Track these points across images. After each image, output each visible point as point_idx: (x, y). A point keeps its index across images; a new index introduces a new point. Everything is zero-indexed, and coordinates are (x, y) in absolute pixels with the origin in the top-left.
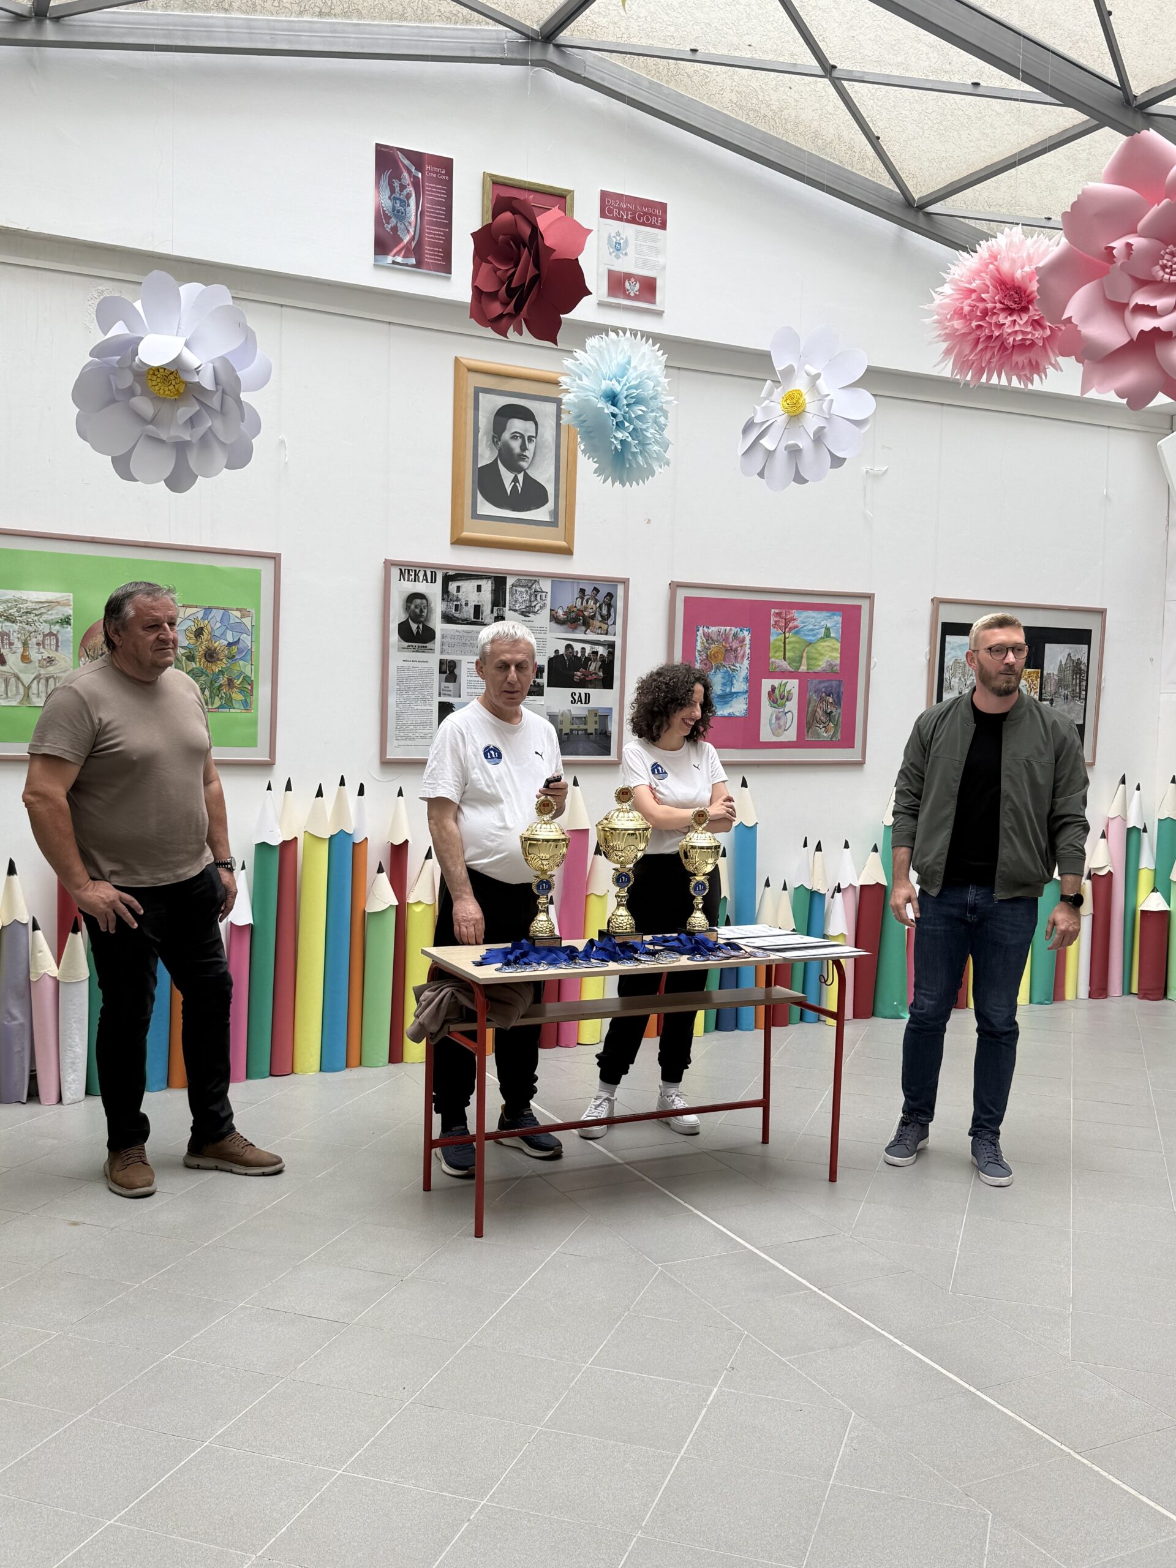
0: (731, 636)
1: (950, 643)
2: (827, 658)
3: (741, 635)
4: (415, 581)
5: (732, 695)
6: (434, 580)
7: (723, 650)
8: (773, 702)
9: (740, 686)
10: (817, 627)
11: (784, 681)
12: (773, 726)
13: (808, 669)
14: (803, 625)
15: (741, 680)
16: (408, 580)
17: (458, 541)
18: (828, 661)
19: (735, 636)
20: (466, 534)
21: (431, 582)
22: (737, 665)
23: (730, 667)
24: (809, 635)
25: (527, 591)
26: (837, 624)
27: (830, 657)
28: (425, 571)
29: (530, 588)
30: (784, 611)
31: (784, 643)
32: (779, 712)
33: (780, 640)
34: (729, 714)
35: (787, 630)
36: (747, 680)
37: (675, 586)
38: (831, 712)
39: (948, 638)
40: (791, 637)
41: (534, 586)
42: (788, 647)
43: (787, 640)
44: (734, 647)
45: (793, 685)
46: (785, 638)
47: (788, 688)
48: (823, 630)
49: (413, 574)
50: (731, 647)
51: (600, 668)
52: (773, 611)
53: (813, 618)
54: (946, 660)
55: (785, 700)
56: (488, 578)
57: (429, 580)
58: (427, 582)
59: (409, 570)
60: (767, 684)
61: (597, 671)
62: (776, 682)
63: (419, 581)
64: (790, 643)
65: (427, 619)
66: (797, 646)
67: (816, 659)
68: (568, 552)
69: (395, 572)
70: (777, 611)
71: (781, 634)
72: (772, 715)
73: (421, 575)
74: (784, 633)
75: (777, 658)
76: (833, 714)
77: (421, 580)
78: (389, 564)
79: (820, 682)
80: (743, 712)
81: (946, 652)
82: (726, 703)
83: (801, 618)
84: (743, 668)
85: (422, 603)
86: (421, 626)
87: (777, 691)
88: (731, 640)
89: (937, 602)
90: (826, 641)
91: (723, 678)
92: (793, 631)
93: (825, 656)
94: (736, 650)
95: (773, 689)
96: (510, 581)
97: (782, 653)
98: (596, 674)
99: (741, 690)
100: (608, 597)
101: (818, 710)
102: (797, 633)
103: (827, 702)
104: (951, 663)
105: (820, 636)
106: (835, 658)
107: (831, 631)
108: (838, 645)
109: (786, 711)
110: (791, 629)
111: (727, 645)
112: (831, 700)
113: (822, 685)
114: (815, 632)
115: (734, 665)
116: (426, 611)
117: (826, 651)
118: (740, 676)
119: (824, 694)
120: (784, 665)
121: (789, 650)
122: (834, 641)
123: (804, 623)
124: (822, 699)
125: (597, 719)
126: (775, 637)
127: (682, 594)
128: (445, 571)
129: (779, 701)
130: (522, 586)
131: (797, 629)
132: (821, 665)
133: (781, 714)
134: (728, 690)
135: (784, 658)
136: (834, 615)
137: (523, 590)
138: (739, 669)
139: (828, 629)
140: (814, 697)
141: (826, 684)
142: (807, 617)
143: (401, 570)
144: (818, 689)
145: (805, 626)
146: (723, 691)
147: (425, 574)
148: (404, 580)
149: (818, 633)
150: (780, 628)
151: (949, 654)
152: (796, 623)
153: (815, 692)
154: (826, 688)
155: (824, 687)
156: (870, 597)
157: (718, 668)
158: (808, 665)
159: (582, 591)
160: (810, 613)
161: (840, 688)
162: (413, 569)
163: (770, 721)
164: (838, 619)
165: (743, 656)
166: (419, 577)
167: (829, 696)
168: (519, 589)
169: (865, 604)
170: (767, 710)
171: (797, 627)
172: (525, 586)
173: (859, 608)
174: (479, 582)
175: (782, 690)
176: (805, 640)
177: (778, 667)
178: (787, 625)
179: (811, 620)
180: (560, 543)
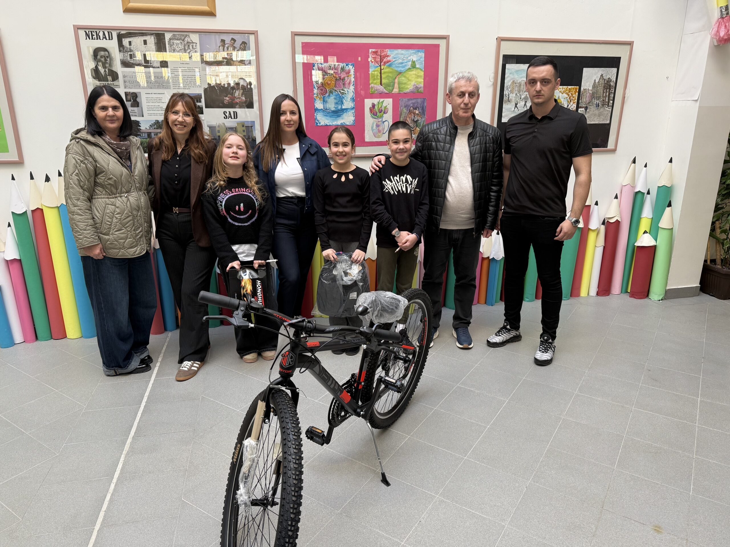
0: (340, 69)
1: (509, 69)
2: (413, 83)
3: (347, 68)
4: (97, 39)
5: (343, 111)
6: (111, 38)
7: (334, 79)
8: (374, 114)
9: (348, 104)
10: (406, 61)
11: (382, 100)
12: (374, 131)
13: (399, 91)
14: (394, 60)
15: (349, 100)
16: (92, 39)
17: (128, 10)
18: (414, 85)
19: (343, 69)
20: (132, 5)
21: (109, 39)
22: (346, 90)
23: (340, 91)
24: (399, 67)
25: (181, 43)
26: (421, 58)
27: (416, 82)
28: (104, 32)
29: (183, 40)
30: (379, 50)
31: (381, 73)
32: (379, 122)
33: (378, 71)
34: (342, 123)
35: (382, 63)
36: (353, 100)
37: (295, 34)
38: (418, 120)
39: (508, 66)
40: (386, 69)
41: (186, 39)
42: (383, 76)
43: (382, 71)
44: (342, 77)
45: (388, 103)
46: (381, 70)
47: (384, 105)
48: (410, 63)
49: (95, 34)
50: (340, 77)
51: (242, 95)
52: (370, 50)
53: (402, 54)
54: (505, 81)
55: (382, 113)
56: (152, 34)
57: (108, 38)
58: (106, 39)
59: (91, 32)
60: (368, 103)
61: (240, 96)
62: (376, 101)
63: (100, 39)
64: (385, 73)
65: (110, 65)
66: (390, 75)
67: (405, 84)
68: (211, 14)
69: (82, 33)
70: (374, 50)
71: (378, 67)
72: (373, 123)
73: (101, 34)
74: (380, 66)
75: (376, 84)
76: (419, 121)
77: (101, 38)
78: (77, 28)
79: (408, 100)
80: (351, 122)
81: (506, 76)
82: (339, 116)
83: (392, 54)
84: (350, 92)
85: (105, 54)
86: (107, 70)
87: (376, 107)
88: (339, 72)
89: (501, 40)
90: (413, 70)
91: (335, 99)
92: (387, 65)
93: (412, 81)
94: (343, 79)
95: (374, 106)
96: (168, 36)
97: (379, 81)
98: (239, 98)
99: (350, 107)
100: (243, 45)
101: (408, 119)
102: (390, 66)
103: (415, 114)
104: (510, 83)
105: (408, 67)
106: (420, 83)
107: (416, 63)
108: (422, 73)
109: (384, 120)
110: (385, 63)
111: (337, 76)
112: (417, 112)
113: (411, 102)
114: (403, 65)
115: (343, 90)
116: (108, 59)
117: (413, 78)
118: (347, 98)
119: (412, 108)
120: (381, 88)
121: (384, 78)
122: (419, 70)
123: (395, 58)
124: (410, 112)
125: (244, 128)
126: (373, 70)
127: (300, 40)
128: (118, 31)
129: (378, 114)
130: (177, 39)
131: (390, 63)
132: (409, 87)
133: (380, 123)
134: (339, 107)
135: (381, 84)
136: (418, 51)
137: (178, 42)
138: (347, 92)
139: (414, 62)
140: (405, 110)
141: (413, 101)
142: (397, 54)
143: (85, 32)
144: (407, 105)
145: (396, 60)
146: (336, 108)
147: (104, 34)
148: (90, 39)
149: (406, 65)
150: (377, 62)
151: (508, 77)
152: (389, 59)
153: (405, 107)
154: (413, 104)
155: (412, 103)
156: (446, 38)
157: (331, 92)
158: (399, 88)
159: (223, 41)
160: (400, 51)
161: (424, 103)
162: (95, 31)
163: (372, 127)
164: (422, 54)
165: (349, 83)
166: (99, 36)
167: (416, 109)
168: (175, 41)
169: (442, 43)
170: (369, 120)
171: (390, 61)
172: (179, 39)
173: (437, 46)
174: (145, 38)
175: (380, 106)
176: (397, 71)
177: (377, 90)
178: (382, 60)
179: (400, 56)
180: (206, 8)
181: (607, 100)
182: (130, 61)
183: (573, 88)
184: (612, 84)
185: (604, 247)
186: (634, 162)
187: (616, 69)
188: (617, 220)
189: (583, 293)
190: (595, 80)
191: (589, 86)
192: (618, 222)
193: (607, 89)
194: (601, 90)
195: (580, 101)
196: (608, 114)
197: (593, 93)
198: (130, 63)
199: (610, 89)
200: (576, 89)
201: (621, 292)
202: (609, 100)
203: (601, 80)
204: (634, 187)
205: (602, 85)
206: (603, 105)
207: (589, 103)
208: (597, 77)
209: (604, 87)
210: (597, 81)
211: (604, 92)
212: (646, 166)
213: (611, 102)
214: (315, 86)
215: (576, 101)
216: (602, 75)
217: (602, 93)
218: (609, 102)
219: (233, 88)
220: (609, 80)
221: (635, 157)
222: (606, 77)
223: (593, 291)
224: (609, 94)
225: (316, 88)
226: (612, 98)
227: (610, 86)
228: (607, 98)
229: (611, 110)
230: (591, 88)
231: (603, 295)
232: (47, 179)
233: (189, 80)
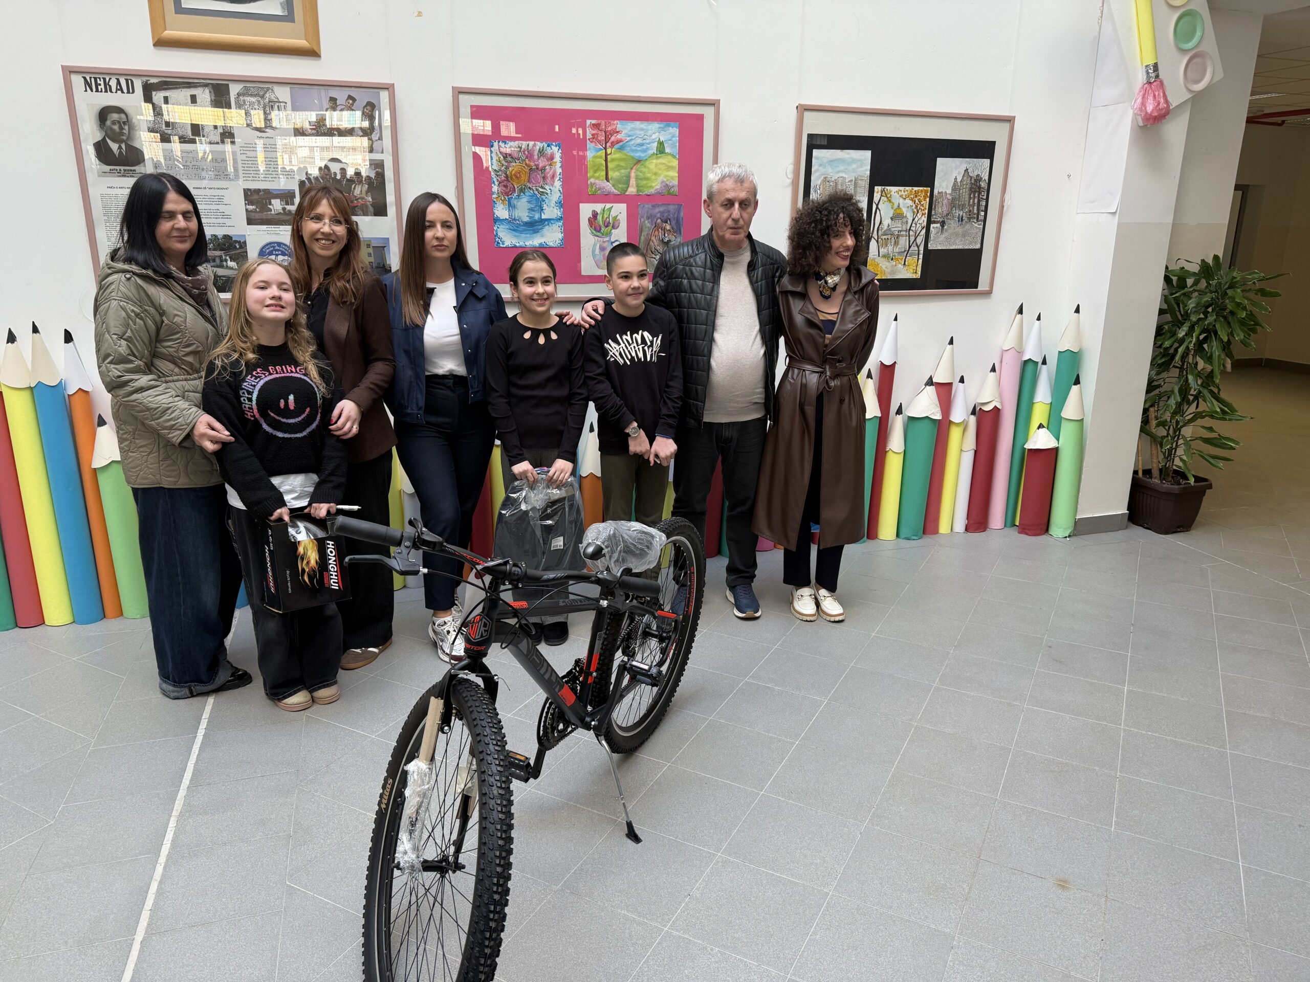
0: (536, 153)
1: (817, 158)
2: (661, 178)
3: (549, 151)
4: (106, 91)
5: (543, 222)
6: (131, 90)
7: (527, 169)
8: (595, 230)
9: (551, 211)
10: (648, 141)
11: (608, 206)
12: (597, 257)
13: (638, 191)
14: (628, 139)
15: (553, 205)
16: (97, 91)
17: (161, 43)
18: (663, 182)
19: (541, 152)
20: (169, 33)
21: (129, 92)
22: (547, 187)
23: (537, 190)
24: (636, 151)
25: (259, 102)
26: (673, 137)
27: (666, 176)
28: (118, 80)
29: (263, 97)
30: (603, 122)
31: (606, 160)
32: (604, 242)
33: (600, 157)
34: (541, 244)
35: (608, 144)
36: (560, 204)
37: (459, 92)
38: (669, 241)
39: (816, 153)
40: (614, 154)
41: (267, 95)
42: (610, 165)
43: (609, 157)
44: (541, 166)
45: (620, 210)
46: (606, 155)
47: (613, 213)
48: (656, 144)
49: (102, 83)
50: (537, 166)
51: (367, 193)
52: (588, 122)
53: (642, 129)
54: (812, 178)
55: (610, 228)
56: (206, 85)
57: (125, 90)
58: (123, 92)
59: (95, 79)
60: (586, 210)
61: (364, 195)
62: (598, 207)
63: (111, 91)
64: (613, 160)
65: (130, 137)
66: (622, 164)
67: (647, 179)
68: (313, 53)
69: (78, 81)
70: (594, 122)
71: (602, 150)
72: (595, 245)
73: (113, 83)
74: (605, 148)
75: (598, 178)
76: (672, 243)
77: (114, 89)
78: (69, 71)
79: (653, 206)
80: (558, 242)
81: (813, 170)
82: (536, 232)
83: (625, 129)
84: (555, 191)
85: (120, 118)
86: (123, 146)
87: (599, 218)
88: (536, 157)
89: (803, 109)
90: (660, 157)
91: (529, 202)
92: (617, 146)
93: (659, 175)
94: (544, 169)
95: (595, 215)
96: (234, 89)
97: (604, 173)
98: (362, 198)
99: (554, 217)
100: (368, 107)
101: (653, 238)
102: (621, 149)
103: (664, 229)
104: (819, 182)
105: (650, 152)
106: (672, 178)
107: (666, 145)
108: (675, 163)
109: (613, 240)
110: (613, 144)
111: (532, 164)
112: (668, 227)
113: (657, 210)
114: (644, 147)
115: (542, 187)
116: (126, 127)
117: (660, 169)
118: (550, 201)
119: (659, 221)
120: (609, 187)
121: (612, 169)
122: (670, 157)
123: (629, 136)
124: (657, 227)
125: (371, 250)
126: (593, 153)
127: (467, 102)
128: (145, 79)
129: (603, 229)
130: (252, 95)
131: (621, 144)
132: (655, 186)
133: (607, 243)
134: (537, 216)
135: (607, 179)
136: (669, 126)
137: (253, 99)
138: (549, 192)
139: (661, 144)
140: (647, 224)
141: (662, 209)
142: (633, 129)
143: (85, 78)
144: (651, 215)
145: (631, 140)
146: (530, 217)
147: (119, 83)
148: (92, 91)
149: (648, 149)
150: (600, 142)
151: (817, 170)
152: (619, 136)
153: (648, 218)
154: (662, 213)
155: (660, 212)
156: (714, 104)
157: (522, 191)
158: (637, 186)
159: (333, 100)
160: (638, 124)
161: (679, 212)
162: (101, 77)
163: (593, 252)
164: (674, 131)
165: (553, 176)
166: (110, 87)
167: (667, 222)
168: (248, 99)
169: (708, 113)
170: (588, 240)
171: (621, 141)
172: (255, 96)
173: (701, 117)
174: (193, 91)
175: (605, 216)
176: (633, 157)
177: (600, 189)
178: (608, 139)
179: (638, 132)
180: (302, 43)
181: (975, 211)
182: (166, 131)
183: (922, 191)
184: (983, 184)
185: (976, 451)
186: (1020, 311)
187: (989, 160)
188: (995, 407)
189: (944, 528)
190: (956, 179)
191: (947, 188)
192: (996, 410)
193: (975, 192)
194: (965, 193)
195: (933, 212)
196: (977, 233)
197: (954, 199)
198: (166, 134)
199: (980, 193)
200: (926, 192)
201: (1005, 526)
202: (978, 210)
203: (965, 178)
204: (1020, 353)
205: (968, 186)
206: (969, 219)
207: (947, 215)
208: (959, 174)
209: (971, 189)
210: (959, 180)
211: (970, 198)
212: (1039, 319)
213: (983, 213)
214: (495, 180)
215: (927, 211)
216: (967, 169)
217: (967, 199)
218: (978, 214)
219: (351, 181)
220: (978, 179)
221: (1022, 304)
222: (973, 174)
223: (960, 524)
224: (979, 201)
225: (497, 183)
226: (983, 208)
227: (980, 187)
228: (976, 207)
229: (982, 226)
230: (949, 191)
231: (976, 530)
232: (11, 338)
233: (272, 166)
